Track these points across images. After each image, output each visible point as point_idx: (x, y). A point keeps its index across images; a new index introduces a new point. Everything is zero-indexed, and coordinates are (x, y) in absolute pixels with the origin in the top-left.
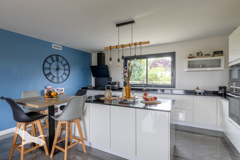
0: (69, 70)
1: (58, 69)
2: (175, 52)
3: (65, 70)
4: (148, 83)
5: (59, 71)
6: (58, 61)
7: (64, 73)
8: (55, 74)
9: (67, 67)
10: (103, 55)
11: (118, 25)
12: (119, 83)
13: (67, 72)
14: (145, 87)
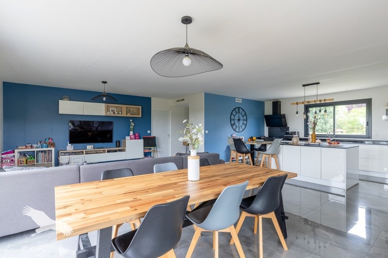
0: (247, 120)
1: (239, 120)
2: (371, 99)
3: (244, 120)
4: (336, 134)
5: (240, 121)
6: (239, 112)
7: (243, 124)
8: (237, 124)
9: (245, 118)
10: (279, 103)
11: (304, 86)
12: (298, 132)
13: (245, 122)
14: (331, 137)
